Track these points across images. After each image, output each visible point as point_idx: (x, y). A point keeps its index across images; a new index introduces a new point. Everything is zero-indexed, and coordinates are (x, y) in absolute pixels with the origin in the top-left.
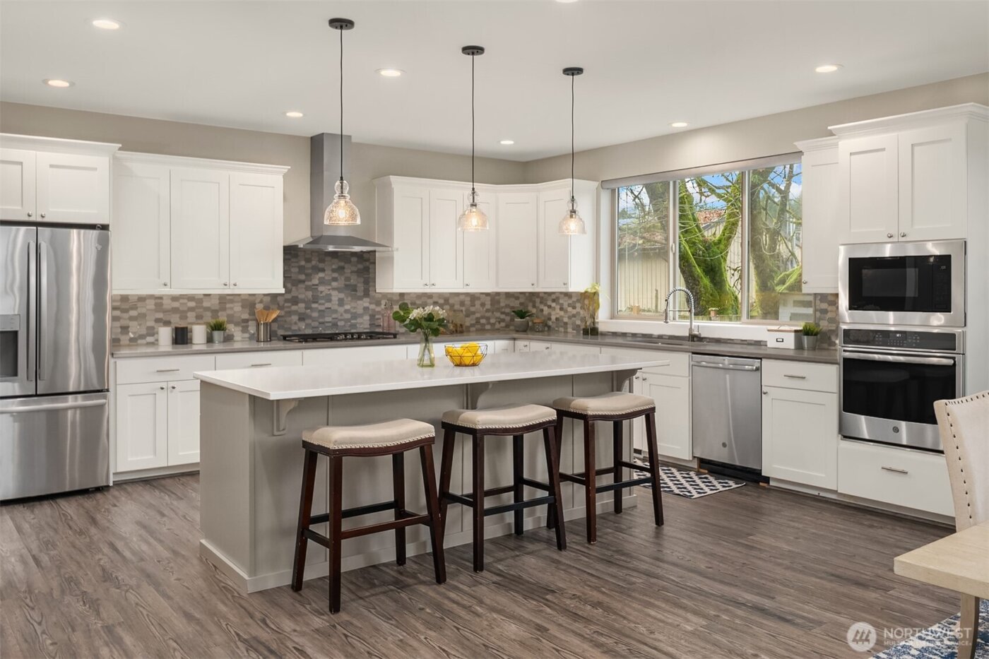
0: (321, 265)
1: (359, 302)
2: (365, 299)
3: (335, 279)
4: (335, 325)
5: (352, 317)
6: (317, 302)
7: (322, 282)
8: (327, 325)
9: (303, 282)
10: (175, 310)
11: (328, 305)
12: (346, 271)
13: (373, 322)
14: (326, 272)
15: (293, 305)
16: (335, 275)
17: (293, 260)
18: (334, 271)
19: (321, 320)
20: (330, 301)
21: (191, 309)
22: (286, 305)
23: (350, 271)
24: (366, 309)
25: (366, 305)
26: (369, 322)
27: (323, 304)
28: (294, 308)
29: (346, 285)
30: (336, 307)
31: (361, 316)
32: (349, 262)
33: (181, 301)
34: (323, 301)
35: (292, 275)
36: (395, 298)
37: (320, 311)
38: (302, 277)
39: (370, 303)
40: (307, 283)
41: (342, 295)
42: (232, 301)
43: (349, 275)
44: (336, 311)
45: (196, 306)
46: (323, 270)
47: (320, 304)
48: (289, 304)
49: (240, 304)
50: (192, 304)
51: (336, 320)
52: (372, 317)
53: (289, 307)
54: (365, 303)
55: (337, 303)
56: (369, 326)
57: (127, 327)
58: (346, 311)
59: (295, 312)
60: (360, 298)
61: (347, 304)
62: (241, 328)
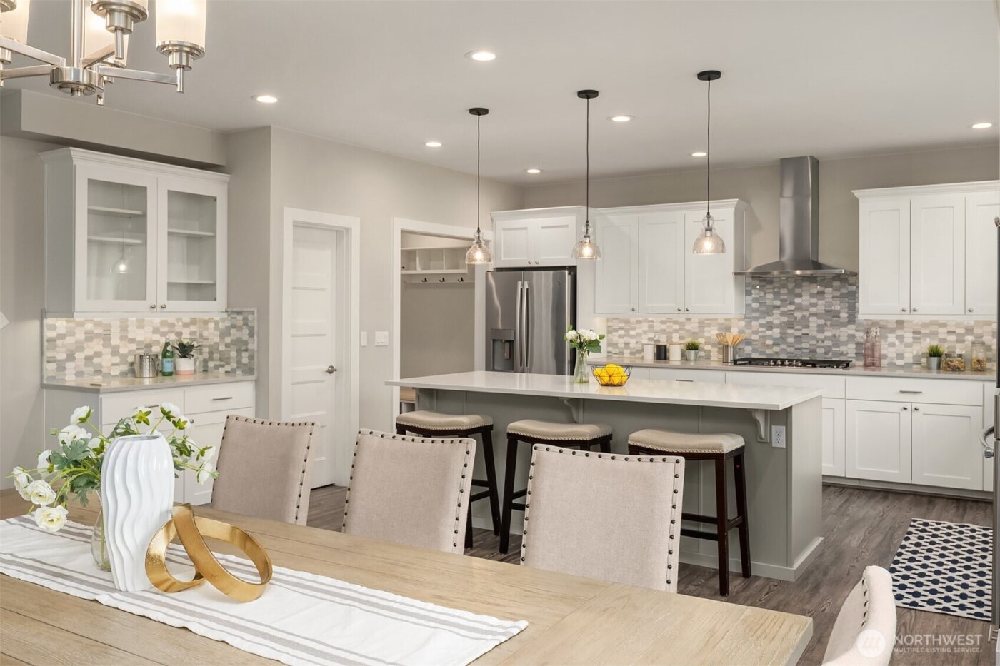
0: (797, 291)
1: (842, 329)
2: (849, 326)
3: (814, 305)
4: (814, 351)
5: (833, 345)
6: (793, 328)
7: (799, 308)
8: (803, 351)
9: (778, 307)
10: (663, 331)
11: (805, 331)
12: (826, 296)
13: (859, 352)
14: (804, 298)
15: (768, 330)
16: (814, 300)
17: (768, 286)
18: (812, 295)
19: (799, 346)
20: (807, 327)
21: (676, 331)
22: (761, 329)
23: (831, 296)
24: (852, 337)
25: (852, 332)
26: (855, 351)
27: (800, 330)
28: (769, 333)
29: (826, 311)
30: (815, 334)
31: (846, 344)
32: (829, 286)
33: (668, 324)
34: (800, 327)
35: (767, 301)
36: (890, 326)
37: (796, 337)
38: (778, 303)
39: (857, 331)
40: (782, 309)
41: (822, 322)
42: (709, 325)
43: (831, 300)
44: (814, 338)
45: (680, 329)
46: (800, 296)
47: (796, 330)
48: (764, 329)
49: (717, 328)
50: (676, 327)
51: (814, 347)
52: (858, 344)
53: (764, 332)
54: (851, 329)
55: (816, 329)
56: (854, 356)
57: (629, 344)
58: (827, 338)
59: (770, 337)
60: (844, 325)
61: (828, 331)
62: (717, 350)
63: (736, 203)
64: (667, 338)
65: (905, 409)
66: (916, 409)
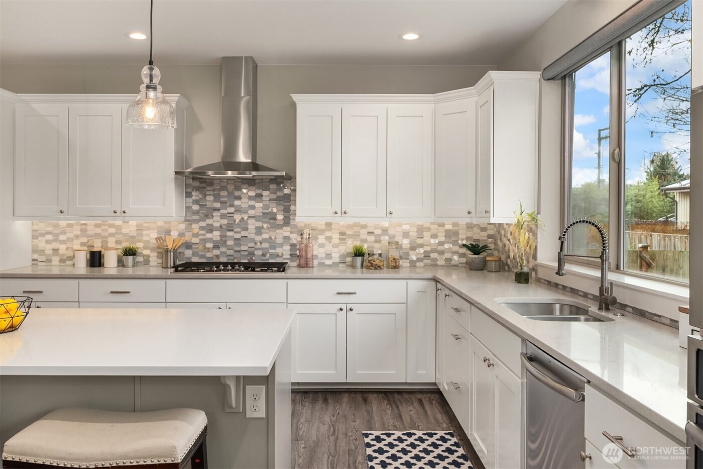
0: (237, 193)
1: (278, 231)
2: (285, 228)
3: (253, 207)
4: (252, 254)
5: (270, 247)
6: (232, 231)
7: (238, 210)
8: (243, 253)
9: (218, 210)
10: (97, 236)
11: (244, 233)
12: (264, 198)
13: (294, 253)
14: (243, 200)
15: (207, 232)
16: (252, 203)
17: (208, 188)
18: (250, 198)
19: (237, 249)
20: (246, 229)
21: (112, 235)
22: (201, 232)
23: (268, 199)
24: (287, 238)
25: (287, 234)
26: (289, 253)
27: (240, 232)
28: (209, 236)
29: (264, 214)
30: (253, 236)
31: (281, 245)
32: (267, 189)
33: (103, 227)
34: (239, 230)
35: (208, 203)
36: (320, 228)
37: (236, 239)
38: (218, 205)
39: (291, 232)
40: (222, 211)
41: (259, 224)
42: (148, 229)
43: (268, 203)
44: (253, 240)
45: (116, 232)
46: (239, 198)
47: (236, 232)
48: (204, 232)
49: (156, 231)
50: (112, 230)
51: (253, 249)
52: (293, 246)
53: (205, 235)
54: (286, 231)
55: (254, 231)
56: (289, 257)
57: (58, 250)
58: (264, 240)
59: (210, 240)
60: (280, 227)
61: (266, 233)
62: (156, 254)
63: (177, 98)
64: (102, 242)
65: (341, 310)
66: (351, 310)
